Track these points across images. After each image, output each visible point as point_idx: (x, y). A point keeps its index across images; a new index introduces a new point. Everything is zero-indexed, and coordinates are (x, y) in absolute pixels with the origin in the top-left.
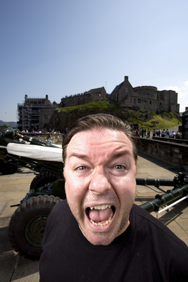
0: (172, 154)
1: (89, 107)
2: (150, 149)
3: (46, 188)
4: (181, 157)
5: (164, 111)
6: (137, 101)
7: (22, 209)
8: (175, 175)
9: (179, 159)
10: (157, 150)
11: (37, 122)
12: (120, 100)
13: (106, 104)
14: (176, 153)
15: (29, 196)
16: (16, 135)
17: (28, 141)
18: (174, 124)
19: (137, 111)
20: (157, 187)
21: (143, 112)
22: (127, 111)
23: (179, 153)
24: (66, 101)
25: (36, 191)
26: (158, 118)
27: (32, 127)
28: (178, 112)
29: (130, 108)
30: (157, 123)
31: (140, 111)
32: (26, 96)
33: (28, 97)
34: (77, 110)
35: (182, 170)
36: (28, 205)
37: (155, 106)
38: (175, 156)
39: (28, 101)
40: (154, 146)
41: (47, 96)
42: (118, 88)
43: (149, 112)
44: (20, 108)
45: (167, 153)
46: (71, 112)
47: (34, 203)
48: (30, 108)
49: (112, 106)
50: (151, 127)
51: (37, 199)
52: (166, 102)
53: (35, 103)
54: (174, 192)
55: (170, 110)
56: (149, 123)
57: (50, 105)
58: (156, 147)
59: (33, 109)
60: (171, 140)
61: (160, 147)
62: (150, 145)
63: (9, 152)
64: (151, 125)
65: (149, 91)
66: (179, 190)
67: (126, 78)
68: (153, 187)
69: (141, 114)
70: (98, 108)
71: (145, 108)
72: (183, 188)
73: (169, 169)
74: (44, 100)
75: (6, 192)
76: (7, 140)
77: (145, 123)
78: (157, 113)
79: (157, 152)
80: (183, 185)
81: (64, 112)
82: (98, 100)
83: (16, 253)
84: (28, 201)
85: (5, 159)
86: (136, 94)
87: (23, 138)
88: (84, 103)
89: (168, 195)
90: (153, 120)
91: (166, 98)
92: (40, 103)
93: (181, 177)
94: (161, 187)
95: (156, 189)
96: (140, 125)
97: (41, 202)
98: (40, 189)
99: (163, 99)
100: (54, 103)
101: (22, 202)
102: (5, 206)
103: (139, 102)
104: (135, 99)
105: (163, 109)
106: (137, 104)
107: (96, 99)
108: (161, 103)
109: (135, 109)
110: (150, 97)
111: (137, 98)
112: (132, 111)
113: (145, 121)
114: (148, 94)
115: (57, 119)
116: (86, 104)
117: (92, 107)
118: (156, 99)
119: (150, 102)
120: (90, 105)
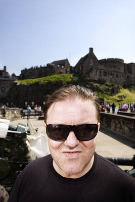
1: (52, 80)
2: (114, 124)
6: (102, 74)
10: (121, 126)
12: (84, 72)
13: (69, 77)
19: (102, 84)
21: (109, 86)
22: (92, 84)
24: (26, 74)
26: (125, 92)
29: (95, 82)
30: (125, 97)
31: (106, 85)
34: (38, 83)
37: (122, 79)
40: (117, 122)
41: (5, 67)
42: (83, 60)
43: (116, 86)
46: (31, 85)
49: (76, 79)
50: (118, 101)
52: (133, 75)
56: (116, 97)
57: (8, 77)
58: (119, 123)
61: (123, 122)
62: (113, 120)
64: (118, 99)
65: (115, 63)
67: (91, 49)
69: (107, 87)
70: (61, 81)
71: (111, 81)
74: (1, 72)
77: (111, 97)
78: (125, 87)
79: (121, 128)
81: (24, 85)
82: (61, 73)
86: (101, 67)
88: (45, 75)
90: (120, 94)
91: (134, 71)
96: (105, 99)
99: (130, 72)
100: (13, 75)
103: (105, 75)
104: (100, 72)
105: (130, 83)
106: (103, 77)
107: (58, 72)
108: (128, 76)
109: (101, 82)
110: (116, 69)
111: (103, 71)
112: (98, 84)
113: (111, 95)
114: (114, 67)
115: (16, 93)
116: (48, 77)
117: (54, 80)
118: (123, 72)
119: (117, 75)
120: (53, 78)
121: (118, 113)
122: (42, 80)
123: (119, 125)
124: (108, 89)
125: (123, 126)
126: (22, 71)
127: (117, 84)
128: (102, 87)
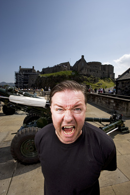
0: (109, 103)
3: (33, 123)
4: (114, 105)
5: (105, 77)
7: (19, 135)
8: (111, 116)
9: (114, 106)
11: (27, 83)
12: (79, 70)
13: (70, 73)
15: (23, 128)
16: (14, 90)
17: (22, 94)
18: (111, 85)
19: (89, 77)
20: (100, 122)
21: (92, 78)
22: (83, 77)
23: (114, 103)
24: (45, 71)
25: (27, 124)
26: (101, 81)
27: (24, 86)
28: (114, 78)
29: (85, 75)
30: (101, 85)
32: (20, 67)
33: (22, 68)
34: (52, 76)
35: (115, 113)
36: (22, 133)
37: (100, 74)
38: (111, 104)
39: (22, 70)
40: (98, 99)
41: (33, 67)
42: (78, 63)
43: (96, 78)
44: (16, 74)
45: (106, 103)
46: (48, 77)
47: (26, 132)
48: (23, 74)
49: (74, 74)
51: (28, 129)
52: (106, 72)
53: (26, 71)
54: (110, 125)
55: (109, 77)
56: (96, 84)
57: (35, 73)
58: (100, 99)
59: (25, 75)
60: (109, 95)
61: (102, 99)
62: (96, 98)
63: (10, 101)
64: (98, 86)
65: (97, 65)
66: (113, 124)
67: (83, 56)
68: (98, 123)
70: (65, 75)
71: (94, 75)
72: (116, 123)
73: (107, 112)
74: (31, 69)
75: (8, 125)
76: (9, 93)
77: (94, 85)
78: (101, 79)
79: (101, 102)
80: (115, 122)
81: (44, 77)
82: (65, 70)
83: (15, 161)
84: (22, 130)
85: (8, 105)
86: (88, 67)
87: (19, 93)
88: (56, 71)
89: (106, 127)
90: (98, 83)
91: (107, 69)
92: (29, 71)
93: (114, 117)
94: (102, 123)
95: (99, 124)
96: (90, 86)
97: (30, 131)
98: (30, 123)
99: (105, 70)
100: (38, 71)
101: (18, 131)
102: (8, 134)
103: (91, 72)
104: (88, 70)
109: (88, 76)
110: (97, 68)
112: (86, 77)
113: (94, 83)
116: (58, 72)
120: (60, 73)
122: (54, 74)
124: (92, 80)
126: (43, 69)
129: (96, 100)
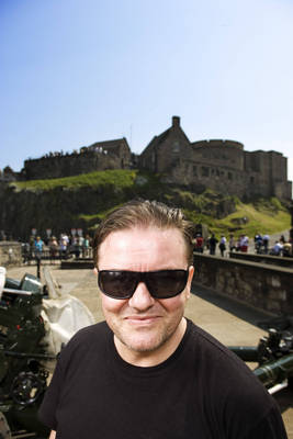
0: (266, 289)
1: (90, 182)
2: (222, 279)
4: (283, 296)
5: (260, 196)
6: (199, 172)
9: (281, 302)
10: (236, 282)
12: (161, 167)
13: (128, 178)
14: (276, 289)
18: (280, 224)
19: (199, 193)
21: (213, 198)
22: (177, 194)
24: (34, 168)
26: (245, 210)
29: (184, 188)
30: (245, 222)
31: (207, 195)
34: (61, 188)
37: (240, 184)
38: (273, 294)
40: (229, 274)
42: (158, 142)
43: (227, 198)
45: (255, 289)
46: (46, 193)
49: (143, 181)
50: (231, 230)
52: (263, 177)
55: (272, 194)
56: (226, 221)
58: (233, 275)
60: (269, 261)
61: (241, 275)
62: (221, 270)
64: (232, 225)
65: (226, 150)
67: (176, 120)
69: (208, 200)
70: (111, 186)
71: (217, 188)
77: (217, 222)
78: (245, 200)
79: (236, 286)
80: (278, 358)
81: (30, 193)
82: (111, 168)
86: (196, 157)
88: (77, 173)
90: (235, 216)
91: (263, 167)
96: (205, 226)
99: (256, 168)
103: (205, 175)
104: (195, 168)
105: (256, 191)
106: (200, 178)
107: (105, 165)
108: (252, 178)
109: (196, 189)
110: (228, 163)
111: (199, 166)
112: (189, 194)
113: (218, 217)
114: (224, 157)
115: (12, 208)
116: (84, 176)
117: (96, 182)
118: (242, 168)
119: (229, 174)
120: (93, 178)
121: (232, 255)
122: (70, 183)
123: (233, 280)
124: (211, 204)
125: (241, 282)
126: (26, 162)
127: (231, 194)
128: (198, 200)
129: (220, 280)
